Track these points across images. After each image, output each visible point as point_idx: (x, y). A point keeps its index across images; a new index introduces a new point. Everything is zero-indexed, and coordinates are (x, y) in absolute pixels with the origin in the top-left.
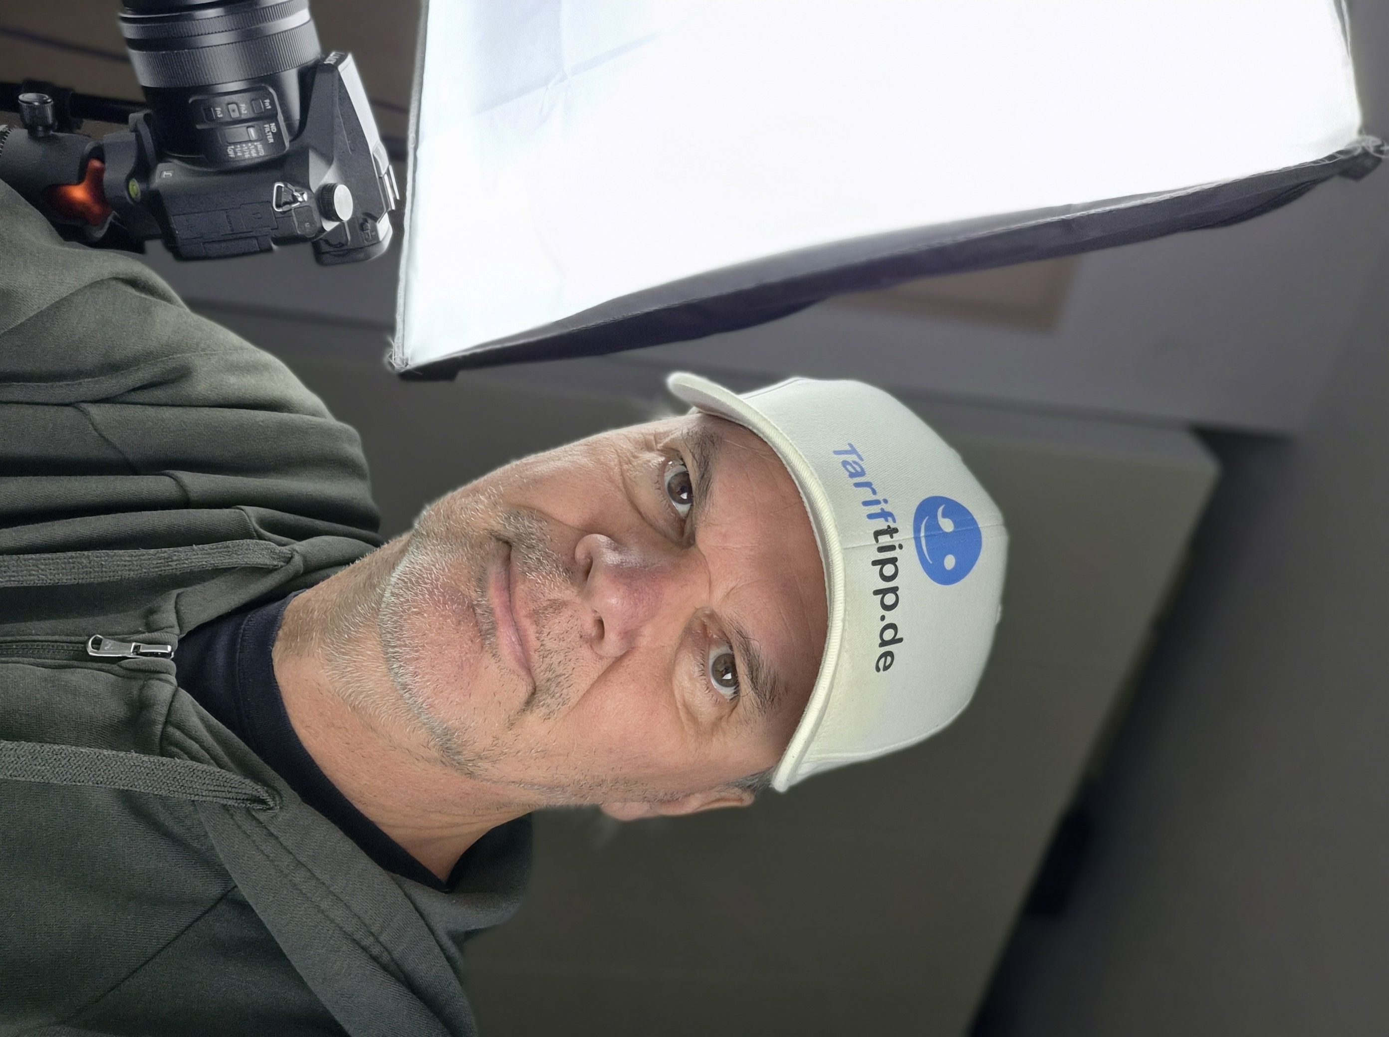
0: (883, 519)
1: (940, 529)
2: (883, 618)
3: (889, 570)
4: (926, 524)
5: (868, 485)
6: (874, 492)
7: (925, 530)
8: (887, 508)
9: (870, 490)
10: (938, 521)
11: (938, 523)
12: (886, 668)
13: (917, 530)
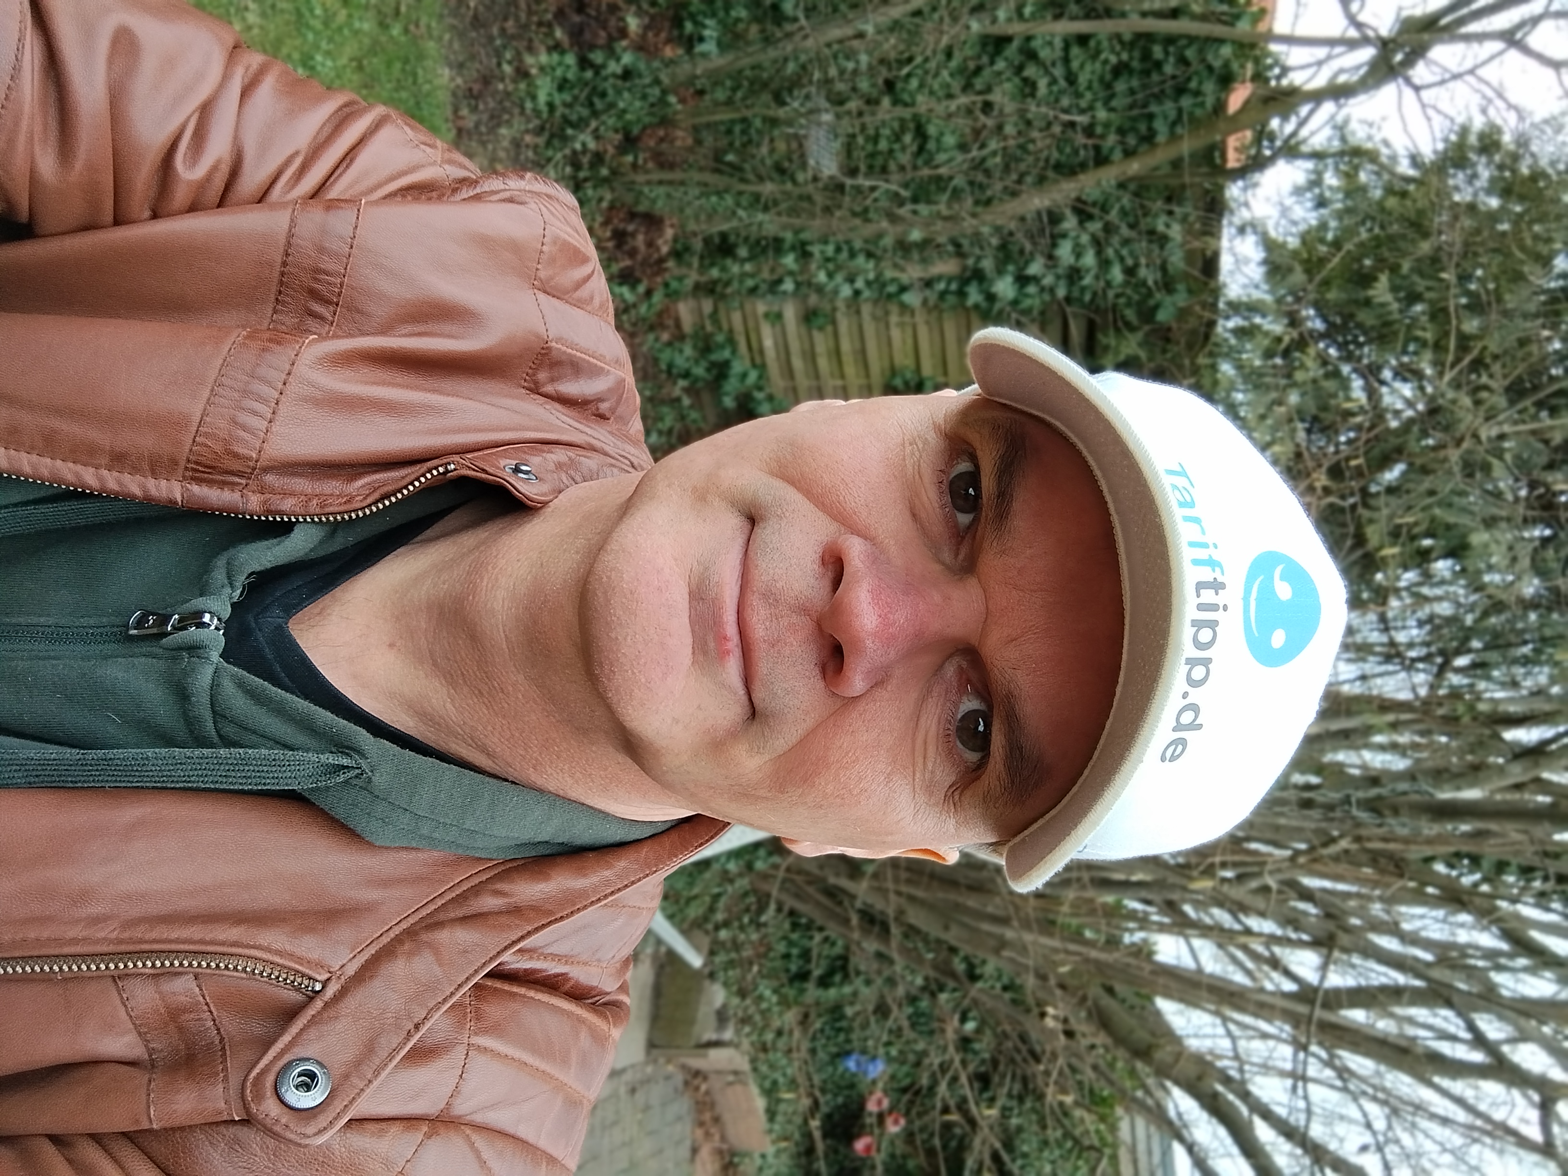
0: (1209, 569)
2: (1185, 695)
3: (1205, 635)
5: (1196, 520)
6: (1204, 533)
8: (1217, 555)
12: (1173, 758)
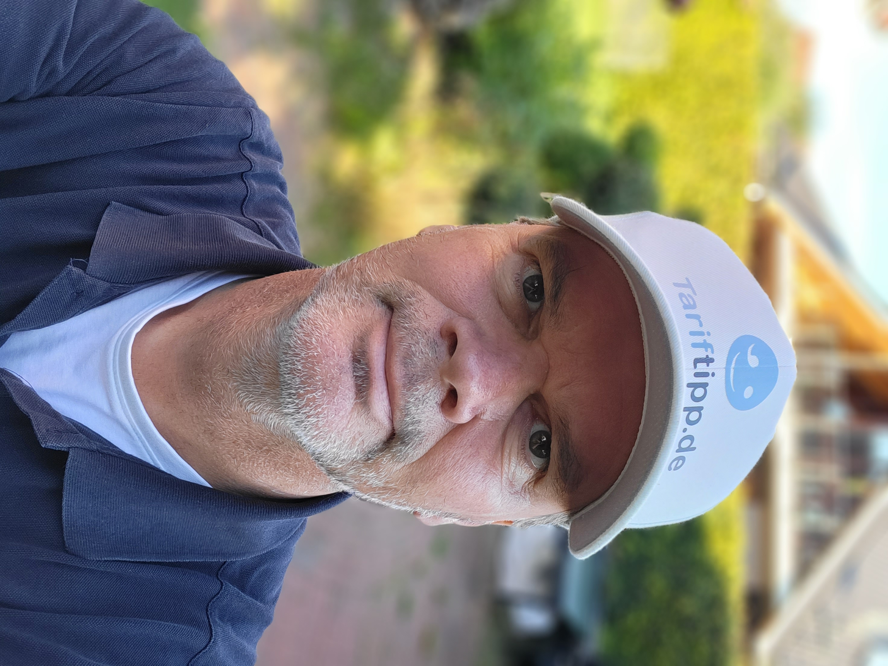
1: (747, 363)
4: (737, 358)
7: (736, 363)
9: (698, 323)
10: (747, 357)
11: (747, 359)
13: (729, 362)
